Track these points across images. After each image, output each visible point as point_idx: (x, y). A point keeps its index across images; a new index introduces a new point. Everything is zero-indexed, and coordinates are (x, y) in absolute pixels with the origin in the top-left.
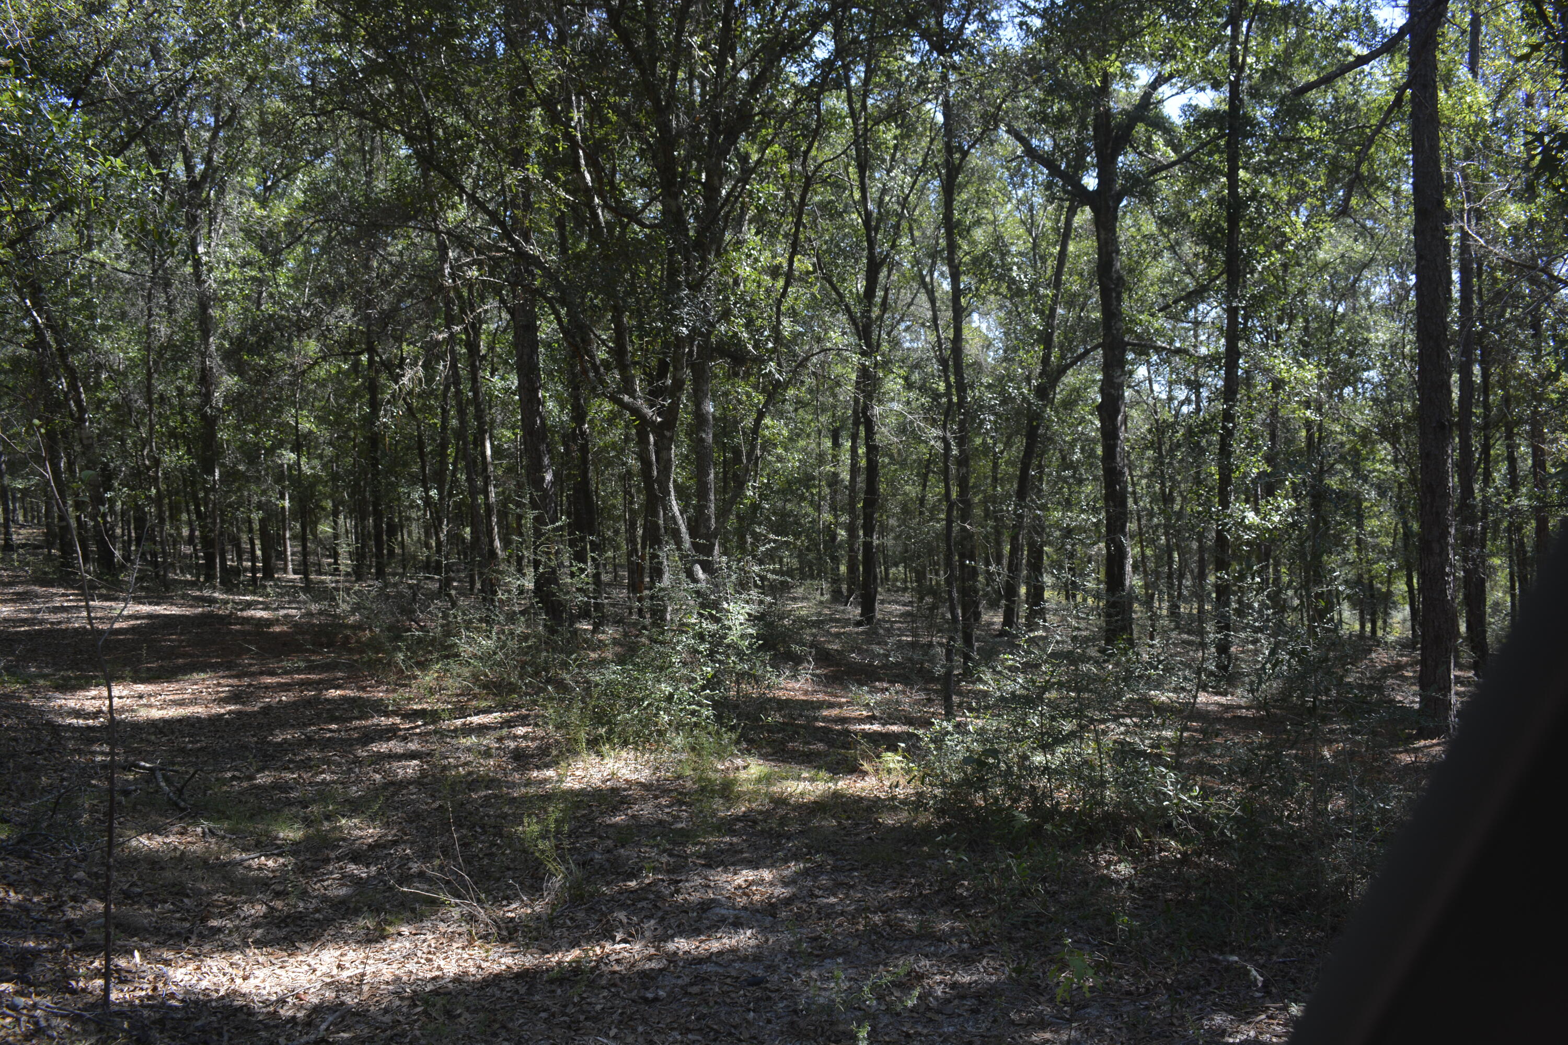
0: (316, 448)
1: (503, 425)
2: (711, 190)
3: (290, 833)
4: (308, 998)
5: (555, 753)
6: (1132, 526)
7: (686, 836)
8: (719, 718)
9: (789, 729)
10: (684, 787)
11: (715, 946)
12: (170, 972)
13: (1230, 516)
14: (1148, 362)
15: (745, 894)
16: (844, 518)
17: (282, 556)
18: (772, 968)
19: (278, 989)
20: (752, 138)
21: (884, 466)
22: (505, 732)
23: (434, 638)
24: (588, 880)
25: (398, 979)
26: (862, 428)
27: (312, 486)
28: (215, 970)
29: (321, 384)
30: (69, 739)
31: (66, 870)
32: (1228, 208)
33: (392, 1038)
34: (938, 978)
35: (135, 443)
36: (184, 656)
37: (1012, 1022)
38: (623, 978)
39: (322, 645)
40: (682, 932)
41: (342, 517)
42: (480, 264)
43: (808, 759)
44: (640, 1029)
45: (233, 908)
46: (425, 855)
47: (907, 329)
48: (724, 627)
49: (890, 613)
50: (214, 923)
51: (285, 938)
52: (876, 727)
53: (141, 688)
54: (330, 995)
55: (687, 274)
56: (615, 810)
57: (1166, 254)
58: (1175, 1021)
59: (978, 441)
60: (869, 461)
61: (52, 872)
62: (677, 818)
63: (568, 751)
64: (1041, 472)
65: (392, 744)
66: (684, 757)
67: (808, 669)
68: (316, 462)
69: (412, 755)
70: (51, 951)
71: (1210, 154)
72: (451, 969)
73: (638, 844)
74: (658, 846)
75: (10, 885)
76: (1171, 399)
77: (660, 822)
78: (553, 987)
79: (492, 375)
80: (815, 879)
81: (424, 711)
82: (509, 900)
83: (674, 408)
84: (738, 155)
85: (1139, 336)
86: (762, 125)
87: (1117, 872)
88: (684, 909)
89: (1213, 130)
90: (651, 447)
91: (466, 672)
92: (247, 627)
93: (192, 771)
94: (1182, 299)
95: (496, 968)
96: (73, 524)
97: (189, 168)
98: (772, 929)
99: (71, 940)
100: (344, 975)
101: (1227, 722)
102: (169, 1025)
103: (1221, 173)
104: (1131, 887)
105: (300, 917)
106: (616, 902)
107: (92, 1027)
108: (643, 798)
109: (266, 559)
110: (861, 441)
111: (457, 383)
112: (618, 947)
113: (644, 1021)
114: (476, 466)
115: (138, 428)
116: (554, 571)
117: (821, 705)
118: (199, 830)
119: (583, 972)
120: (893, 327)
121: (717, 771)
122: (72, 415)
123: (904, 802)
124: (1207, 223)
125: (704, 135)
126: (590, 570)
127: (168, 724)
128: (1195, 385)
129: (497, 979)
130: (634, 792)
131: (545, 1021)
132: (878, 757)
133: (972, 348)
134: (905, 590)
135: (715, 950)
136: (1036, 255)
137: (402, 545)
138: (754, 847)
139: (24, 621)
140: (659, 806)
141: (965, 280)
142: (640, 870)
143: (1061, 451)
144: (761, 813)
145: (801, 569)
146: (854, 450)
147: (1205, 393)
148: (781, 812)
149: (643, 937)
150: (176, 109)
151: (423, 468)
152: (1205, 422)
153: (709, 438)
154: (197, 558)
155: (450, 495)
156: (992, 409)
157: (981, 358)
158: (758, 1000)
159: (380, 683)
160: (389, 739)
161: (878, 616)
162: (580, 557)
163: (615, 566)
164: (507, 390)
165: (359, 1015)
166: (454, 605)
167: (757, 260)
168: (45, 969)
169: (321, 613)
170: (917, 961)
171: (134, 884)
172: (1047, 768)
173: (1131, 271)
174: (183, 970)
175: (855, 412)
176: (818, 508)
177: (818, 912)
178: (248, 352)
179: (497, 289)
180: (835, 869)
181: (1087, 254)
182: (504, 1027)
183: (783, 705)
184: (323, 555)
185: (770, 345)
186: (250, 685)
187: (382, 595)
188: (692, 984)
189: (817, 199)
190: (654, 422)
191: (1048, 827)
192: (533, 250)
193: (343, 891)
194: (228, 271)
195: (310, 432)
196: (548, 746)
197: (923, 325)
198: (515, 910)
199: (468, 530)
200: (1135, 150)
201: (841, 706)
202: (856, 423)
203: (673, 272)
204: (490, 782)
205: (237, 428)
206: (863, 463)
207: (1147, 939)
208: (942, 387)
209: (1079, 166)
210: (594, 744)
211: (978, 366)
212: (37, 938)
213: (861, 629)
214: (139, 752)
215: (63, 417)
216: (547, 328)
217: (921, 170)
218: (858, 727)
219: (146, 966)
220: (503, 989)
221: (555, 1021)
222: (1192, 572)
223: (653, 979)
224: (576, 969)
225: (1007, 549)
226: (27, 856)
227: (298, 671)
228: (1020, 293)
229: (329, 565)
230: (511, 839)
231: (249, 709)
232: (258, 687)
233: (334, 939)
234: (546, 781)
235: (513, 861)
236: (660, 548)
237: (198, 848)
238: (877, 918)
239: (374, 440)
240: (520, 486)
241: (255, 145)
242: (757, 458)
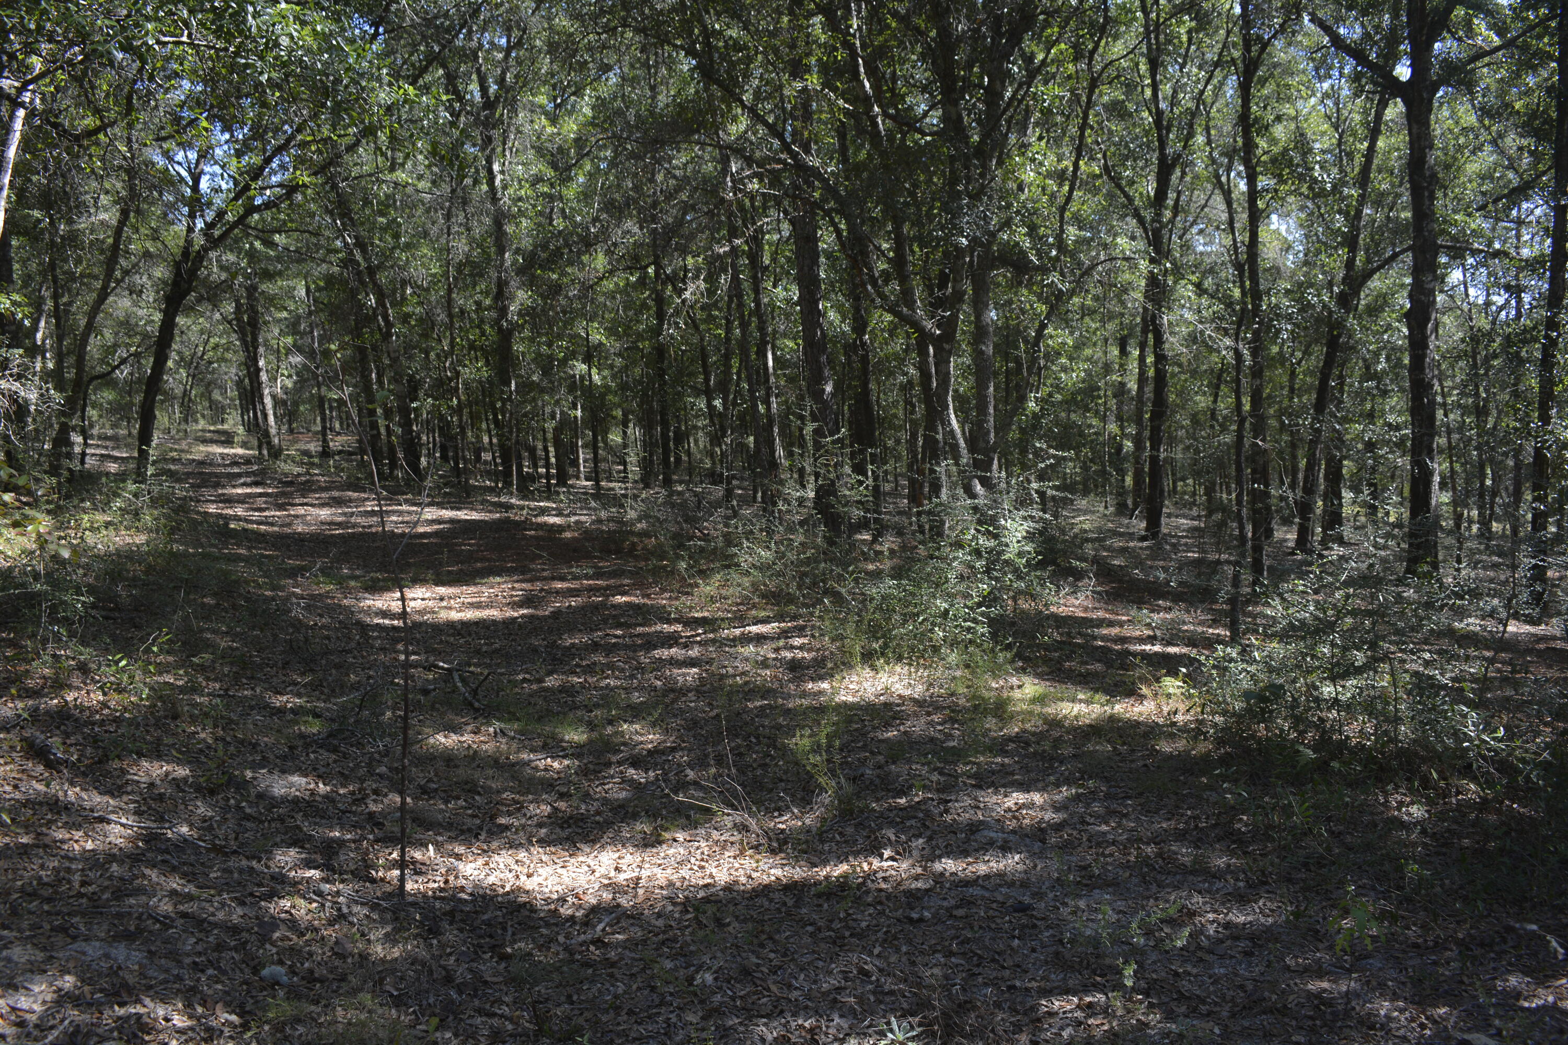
0: (606, 358)
1: (785, 335)
2: (993, 95)
3: (575, 736)
4: (586, 898)
5: (830, 665)
6: (1441, 441)
7: (957, 755)
8: (994, 635)
9: (1066, 648)
10: (957, 705)
11: (982, 869)
12: (461, 866)
13: (1551, 432)
14: (1463, 265)
15: (1014, 817)
16: (1131, 430)
17: (575, 463)
18: (1039, 895)
19: (559, 888)
20: (1038, 37)
21: (1173, 375)
22: (781, 643)
23: (716, 548)
24: (858, 795)
25: (671, 884)
26: (1150, 336)
27: (603, 396)
28: (502, 866)
29: (611, 296)
30: (376, 638)
31: (369, 765)
32: (1558, 97)
33: (663, 943)
34: (1211, 916)
35: (438, 355)
36: (481, 560)
37: (1288, 968)
38: (889, 897)
39: (610, 552)
40: (949, 853)
41: (631, 425)
42: (760, 177)
43: (1085, 680)
44: (904, 949)
45: (520, 808)
46: (700, 763)
47: (1201, 232)
48: (1000, 544)
49: (1177, 527)
50: (502, 821)
51: (567, 839)
52: (1157, 648)
53: (442, 590)
54: (607, 896)
55: (968, 183)
56: (887, 725)
57: (1488, 148)
58: (1465, 979)
59: (1275, 349)
60: (1157, 371)
61: (357, 766)
62: (949, 736)
63: (843, 664)
64: (1342, 384)
65: (673, 650)
66: (958, 673)
67: (1090, 583)
68: (606, 373)
69: (692, 663)
70: (354, 841)
71: (1540, 37)
72: (722, 877)
73: (909, 761)
74: (929, 763)
75: (319, 777)
76: (1488, 304)
77: (932, 739)
78: (821, 901)
79: (775, 286)
80: (1088, 805)
81: (704, 618)
82: (781, 811)
83: (954, 319)
84: (1023, 55)
85: (1454, 238)
86: (1047, 24)
87: (1409, 814)
88: (953, 829)
89: (1543, 11)
90: (931, 359)
91: (746, 582)
92: (540, 533)
93: (486, 672)
94: (1504, 196)
95: (766, 880)
96: (383, 431)
97: (484, 89)
98: (1041, 855)
99: (372, 832)
100: (622, 877)
101: (1540, 653)
102: (458, 917)
103: (1551, 57)
104: (1424, 832)
105: (582, 819)
106: (885, 819)
107: (389, 916)
108: (915, 714)
109: (559, 466)
110: (1149, 350)
111: (740, 296)
112: (885, 864)
113: (909, 942)
114: (759, 376)
115: (439, 341)
116: (833, 483)
117: (1100, 623)
118: (491, 730)
119: (850, 888)
120: (1185, 230)
121: (990, 689)
122: (380, 329)
123: (1184, 729)
124: (1533, 115)
125: (985, 38)
126: (870, 482)
127: (466, 625)
128: (1515, 291)
129: (765, 890)
130: (909, 708)
131: (812, 935)
132: (1158, 680)
133: (1269, 251)
134: (1194, 503)
135: (982, 873)
136: (1342, 153)
137: (689, 453)
138: (1026, 769)
139: (339, 525)
140: (931, 724)
141: (1263, 182)
142: (911, 787)
143: (1365, 360)
144: (1034, 734)
145: (1085, 483)
146: (1142, 359)
147: (1526, 298)
148: (1055, 734)
149: (911, 855)
150: (470, 32)
151: (707, 380)
152: (1525, 330)
153: (989, 349)
154: (496, 465)
155: (735, 404)
156: (1289, 318)
157: (1280, 262)
158: (1024, 927)
159: (663, 590)
160: (671, 647)
161: (1164, 530)
162: (859, 469)
163: (896, 476)
164: (788, 301)
165: (634, 917)
166: (735, 514)
167: (1041, 164)
168: (348, 858)
169: (610, 519)
170: (1190, 896)
171: (430, 780)
172: (1336, 700)
173: (1447, 167)
174: (472, 865)
175: (1144, 319)
176: (1104, 419)
177: (1089, 840)
178: (541, 267)
179: (778, 202)
180: (1108, 796)
181: (1398, 149)
182: (771, 938)
183: (1060, 621)
184: (614, 463)
185: (1054, 253)
186: (542, 590)
187: (669, 503)
188: (957, 907)
189: (1106, 99)
190: (933, 335)
191: (1335, 764)
192: (813, 161)
193: (623, 795)
194: (521, 187)
195: (601, 344)
196: (824, 659)
197: (1218, 228)
198: (785, 822)
199: (751, 439)
200: (1453, 35)
201: (1121, 624)
202: (1145, 331)
203: (953, 181)
204: (765, 692)
205: (532, 340)
206: (1151, 373)
207: (1438, 889)
208: (1237, 293)
209: (1392, 57)
210: (868, 657)
211: (1276, 272)
212: (342, 829)
213: (1145, 544)
214: (439, 654)
215: (372, 333)
216: (827, 240)
217: (1216, 64)
218: (1138, 648)
219: (439, 860)
220: (771, 900)
221: (822, 935)
222: (1507, 489)
223: (918, 899)
224: (843, 884)
225: (1303, 463)
226: (335, 750)
227: (587, 577)
228: (1323, 193)
229: (619, 472)
230: (784, 751)
231: (540, 613)
232: (549, 592)
233: (613, 842)
234: (821, 693)
235: (786, 772)
236: (938, 464)
237: (489, 747)
238: (1150, 850)
239: (660, 351)
240: (801, 398)
241: (545, 64)
242: (1040, 369)
